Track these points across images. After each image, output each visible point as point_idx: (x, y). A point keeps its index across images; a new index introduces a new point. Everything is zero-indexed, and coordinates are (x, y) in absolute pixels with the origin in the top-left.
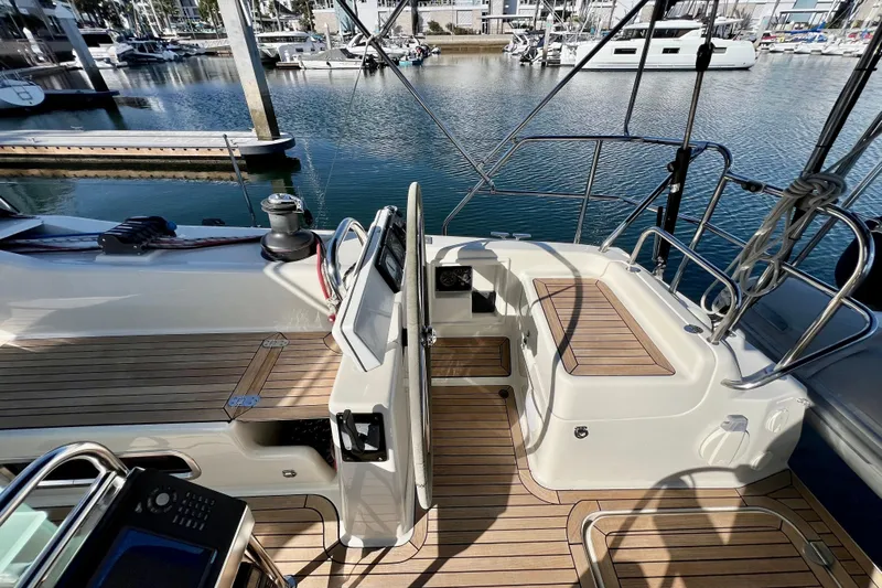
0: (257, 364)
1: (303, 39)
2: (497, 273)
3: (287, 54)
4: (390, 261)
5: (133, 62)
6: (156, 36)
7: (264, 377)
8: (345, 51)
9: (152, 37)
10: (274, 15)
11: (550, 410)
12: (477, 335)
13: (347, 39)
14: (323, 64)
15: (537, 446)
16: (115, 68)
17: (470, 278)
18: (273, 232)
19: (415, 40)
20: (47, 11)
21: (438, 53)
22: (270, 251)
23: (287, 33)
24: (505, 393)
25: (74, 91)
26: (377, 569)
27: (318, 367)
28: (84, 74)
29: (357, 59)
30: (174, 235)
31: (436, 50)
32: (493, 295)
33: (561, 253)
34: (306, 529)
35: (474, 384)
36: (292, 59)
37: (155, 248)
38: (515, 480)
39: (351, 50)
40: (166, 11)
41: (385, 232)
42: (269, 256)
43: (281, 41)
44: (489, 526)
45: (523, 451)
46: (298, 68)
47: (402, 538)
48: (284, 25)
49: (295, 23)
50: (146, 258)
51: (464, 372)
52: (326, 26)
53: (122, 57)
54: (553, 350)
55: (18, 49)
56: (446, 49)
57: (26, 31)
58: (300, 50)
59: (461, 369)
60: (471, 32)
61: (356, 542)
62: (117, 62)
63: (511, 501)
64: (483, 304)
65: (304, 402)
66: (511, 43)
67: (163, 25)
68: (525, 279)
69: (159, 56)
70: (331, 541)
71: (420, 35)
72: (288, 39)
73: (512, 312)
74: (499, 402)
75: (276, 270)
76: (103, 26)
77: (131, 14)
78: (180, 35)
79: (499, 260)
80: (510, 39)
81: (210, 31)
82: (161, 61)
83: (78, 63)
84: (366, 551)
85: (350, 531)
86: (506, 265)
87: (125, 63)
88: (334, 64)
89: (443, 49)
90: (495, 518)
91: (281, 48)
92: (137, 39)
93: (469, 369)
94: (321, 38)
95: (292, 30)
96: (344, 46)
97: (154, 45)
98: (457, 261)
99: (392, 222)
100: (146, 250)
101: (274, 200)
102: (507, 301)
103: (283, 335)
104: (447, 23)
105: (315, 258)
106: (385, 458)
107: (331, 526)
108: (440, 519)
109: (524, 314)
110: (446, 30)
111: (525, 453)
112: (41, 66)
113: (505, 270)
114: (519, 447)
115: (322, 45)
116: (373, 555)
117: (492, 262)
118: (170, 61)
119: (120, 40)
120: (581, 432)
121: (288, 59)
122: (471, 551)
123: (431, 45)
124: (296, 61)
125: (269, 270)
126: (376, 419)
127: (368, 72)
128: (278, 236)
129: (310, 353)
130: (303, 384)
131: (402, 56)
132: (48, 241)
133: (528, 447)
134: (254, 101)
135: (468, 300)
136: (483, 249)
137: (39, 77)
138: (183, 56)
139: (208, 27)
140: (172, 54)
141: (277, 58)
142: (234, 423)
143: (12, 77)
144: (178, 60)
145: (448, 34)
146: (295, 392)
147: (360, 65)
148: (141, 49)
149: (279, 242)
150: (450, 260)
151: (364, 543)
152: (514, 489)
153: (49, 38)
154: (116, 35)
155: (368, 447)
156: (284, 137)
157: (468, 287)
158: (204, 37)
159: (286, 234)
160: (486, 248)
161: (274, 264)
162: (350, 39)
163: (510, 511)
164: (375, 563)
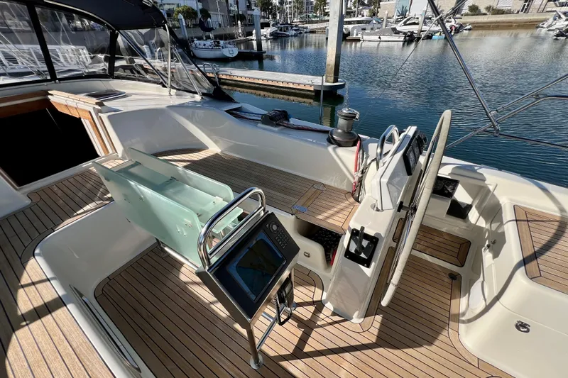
0: (309, 194)
1: (368, 22)
2: (481, 191)
3: (355, 32)
4: (411, 157)
5: (276, 37)
6: (289, 22)
7: (311, 202)
8: (394, 30)
9: (287, 23)
10: (355, 7)
11: (497, 298)
12: (444, 230)
13: (397, 21)
14: (376, 38)
15: (469, 321)
16: (267, 40)
17: (454, 189)
18: (338, 129)
19: (453, 20)
20: (249, 12)
21: (470, 30)
22: (333, 139)
23: (360, 18)
24: (454, 277)
25: (248, 51)
26: (336, 325)
27: (339, 207)
28: (255, 43)
29: (401, 34)
30: (289, 121)
31: (469, 27)
32: (469, 207)
33: (554, 193)
34: (307, 285)
35: (431, 261)
36: (357, 35)
37: (281, 125)
38: (445, 333)
39: (398, 29)
40: (298, 9)
41: (412, 139)
42: (331, 141)
43: (354, 24)
44: (415, 347)
45: (457, 318)
46: (359, 40)
47: (356, 319)
48: (359, 13)
49: (366, 12)
50: (276, 129)
51: (425, 250)
52: (387, 13)
53: (272, 34)
54: (517, 258)
55: (233, 30)
56: (477, 27)
57: (239, 22)
58: (364, 29)
59: (423, 247)
60: (509, 12)
61: (329, 307)
62: (269, 37)
63: (437, 343)
64: (459, 211)
65: (330, 221)
66: (551, 20)
67: (294, 17)
68: (506, 202)
69: (288, 33)
70: (317, 298)
71: (458, 16)
72: (359, 22)
73: (482, 223)
74: (447, 280)
75: (334, 149)
76: (268, 18)
77: (282, 11)
78: (300, 22)
79: (486, 182)
80: (551, 17)
81: (316, 19)
82: (288, 36)
83: (254, 37)
84: (334, 314)
85: (328, 299)
86: (491, 188)
87: (272, 37)
88: (383, 38)
89: (476, 26)
90: (421, 346)
91: (353, 28)
92: (281, 25)
93: (430, 250)
94: (380, 22)
95: (363, 16)
96: (394, 26)
97: (287, 27)
98: (449, 174)
99: (418, 135)
100: (278, 125)
101: (345, 111)
102: (481, 214)
103: (324, 185)
104: (487, 5)
105: (355, 148)
106: (368, 266)
107: (318, 291)
108: (382, 324)
109: (494, 229)
110: (483, 11)
111: (459, 321)
112: (239, 38)
113: (489, 191)
114: (455, 315)
115: (379, 26)
116: (336, 318)
117: (480, 183)
118: (292, 36)
119: (273, 25)
120: (522, 326)
121: (355, 34)
122: (397, 352)
123: (465, 24)
124: (359, 36)
125: (331, 148)
126: (374, 240)
127: (406, 44)
128: (340, 131)
129: (337, 199)
130: (331, 212)
131: (438, 32)
132: (243, 114)
133: (463, 318)
134: (331, 59)
135: (446, 204)
136: (475, 171)
137: (238, 44)
138: (299, 33)
139: (316, 16)
140: (294, 32)
141: (349, 34)
142: (294, 216)
143: (229, 43)
144: (295, 35)
145: (485, 14)
146: (326, 215)
147: (402, 39)
148: (281, 30)
149: (339, 135)
150: (445, 172)
151: (334, 309)
152: (441, 337)
153: (246, 25)
154: (272, 23)
155: (363, 255)
156: (341, 82)
157: (450, 195)
158: (312, 22)
159: (344, 131)
160: (478, 171)
161: (333, 146)
162: (400, 21)
163: (433, 348)
164: (336, 322)
